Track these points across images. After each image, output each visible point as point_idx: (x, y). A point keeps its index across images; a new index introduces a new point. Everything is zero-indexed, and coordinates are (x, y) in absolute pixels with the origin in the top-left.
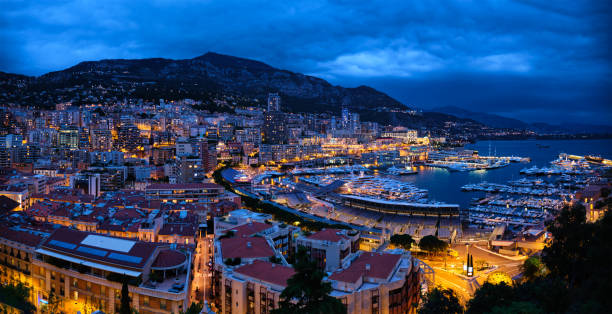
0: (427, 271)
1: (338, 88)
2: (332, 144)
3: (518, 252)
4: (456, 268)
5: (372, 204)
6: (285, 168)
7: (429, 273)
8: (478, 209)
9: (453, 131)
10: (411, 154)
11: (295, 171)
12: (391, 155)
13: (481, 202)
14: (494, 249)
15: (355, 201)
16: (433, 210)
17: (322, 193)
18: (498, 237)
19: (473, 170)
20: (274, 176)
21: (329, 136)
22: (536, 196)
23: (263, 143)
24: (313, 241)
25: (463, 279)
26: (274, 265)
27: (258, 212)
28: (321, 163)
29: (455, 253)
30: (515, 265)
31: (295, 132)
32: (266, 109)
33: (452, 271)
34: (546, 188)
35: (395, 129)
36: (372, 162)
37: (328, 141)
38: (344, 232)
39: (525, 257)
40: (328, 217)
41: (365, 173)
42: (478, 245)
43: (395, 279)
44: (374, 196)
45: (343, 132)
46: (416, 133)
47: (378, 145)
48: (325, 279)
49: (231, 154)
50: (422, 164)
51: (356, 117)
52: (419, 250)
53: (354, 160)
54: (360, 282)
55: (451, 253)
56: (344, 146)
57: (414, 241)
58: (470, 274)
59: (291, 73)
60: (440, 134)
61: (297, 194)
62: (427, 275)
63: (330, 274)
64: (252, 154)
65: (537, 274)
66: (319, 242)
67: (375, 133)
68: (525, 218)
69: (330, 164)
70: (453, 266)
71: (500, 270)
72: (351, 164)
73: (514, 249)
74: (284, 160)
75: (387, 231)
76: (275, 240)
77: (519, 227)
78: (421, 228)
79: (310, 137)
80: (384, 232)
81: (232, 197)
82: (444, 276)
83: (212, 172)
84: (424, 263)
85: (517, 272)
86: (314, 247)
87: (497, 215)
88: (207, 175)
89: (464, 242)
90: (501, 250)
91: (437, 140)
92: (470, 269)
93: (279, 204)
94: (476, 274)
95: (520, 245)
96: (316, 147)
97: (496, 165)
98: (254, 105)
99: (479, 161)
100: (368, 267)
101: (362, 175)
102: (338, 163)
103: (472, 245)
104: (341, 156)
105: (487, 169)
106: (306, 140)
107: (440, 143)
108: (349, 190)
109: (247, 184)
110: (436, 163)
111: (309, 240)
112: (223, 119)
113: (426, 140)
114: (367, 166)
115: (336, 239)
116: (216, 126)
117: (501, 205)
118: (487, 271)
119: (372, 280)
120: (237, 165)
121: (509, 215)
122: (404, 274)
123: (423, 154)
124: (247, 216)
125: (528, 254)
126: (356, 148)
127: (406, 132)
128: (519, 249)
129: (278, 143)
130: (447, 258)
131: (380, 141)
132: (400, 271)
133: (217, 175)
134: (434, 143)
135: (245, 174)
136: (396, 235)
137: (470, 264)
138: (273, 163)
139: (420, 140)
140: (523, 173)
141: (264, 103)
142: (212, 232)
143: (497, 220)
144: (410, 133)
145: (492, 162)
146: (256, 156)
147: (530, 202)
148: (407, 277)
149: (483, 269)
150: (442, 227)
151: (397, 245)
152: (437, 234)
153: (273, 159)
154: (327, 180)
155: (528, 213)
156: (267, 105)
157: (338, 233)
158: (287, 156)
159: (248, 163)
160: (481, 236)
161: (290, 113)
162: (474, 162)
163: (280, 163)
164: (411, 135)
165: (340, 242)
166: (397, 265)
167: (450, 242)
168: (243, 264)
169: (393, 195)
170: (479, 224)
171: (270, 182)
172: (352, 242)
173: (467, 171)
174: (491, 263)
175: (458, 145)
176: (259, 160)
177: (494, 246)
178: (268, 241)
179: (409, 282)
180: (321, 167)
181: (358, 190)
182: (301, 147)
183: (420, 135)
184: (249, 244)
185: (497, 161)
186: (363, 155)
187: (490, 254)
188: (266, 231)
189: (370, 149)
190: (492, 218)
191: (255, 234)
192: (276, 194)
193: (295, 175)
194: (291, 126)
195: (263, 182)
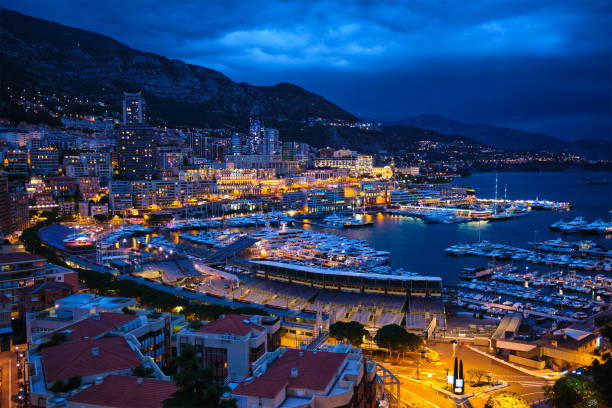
0: (388, 380)
1: (243, 85)
2: (235, 179)
3: (543, 364)
4: (434, 378)
5: (301, 274)
6: (155, 219)
7: (392, 383)
8: (472, 286)
9: (432, 156)
10: (362, 194)
11: (173, 224)
12: (330, 195)
13: (479, 274)
14: (500, 353)
15: (273, 270)
16: (398, 284)
17: (218, 258)
18: (508, 335)
19: (466, 221)
20: (139, 234)
21: (230, 166)
22: (581, 271)
23: (115, 178)
24: (206, 336)
25: (446, 396)
26: (140, 380)
27: (110, 295)
28: (216, 209)
29: (433, 355)
30: (541, 384)
31: (172, 159)
32: (121, 120)
33: (429, 383)
34: (602, 257)
35: (336, 154)
36: (300, 207)
37: (229, 173)
38: (256, 319)
39: (558, 375)
40: (230, 296)
41: (289, 225)
42: (472, 344)
43: (337, 392)
44: (302, 261)
45: (252, 159)
46: (370, 159)
47: (310, 181)
48: (226, 395)
49: (56, 199)
50: (381, 210)
51: (272, 136)
52: (376, 347)
53: (271, 203)
54: (281, 395)
55: (426, 355)
56: (255, 182)
57: (367, 333)
58: (459, 390)
59: (163, 59)
60: (413, 162)
61: (178, 262)
62: (388, 387)
63: (233, 386)
64: (97, 198)
66: (216, 336)
67: (304, 159)
68: (558, 307)
69: (232, 212)
70: (430, 375)
71: (512, 389)
72: (265, 211)
73: (536, 358)
74: (154, 207)
75: (325, 316)
76: (141, 339)
77: (546, 322)
78: (379, 312)
79: (196, 167)
80: (319, 318)
81: (61, 275)
82: (418, 390)
83: (20, 234)
84: (383, 368)
85: (540, 398)
86: (207, 345)
87: (506, 297)
88: (10, 238)
89: (449, 337)
90: (511, 357)
91: (404, 171)
92: (459, 383)
93: (146, 279)
94: (469, 391)
95: (548, 352)
96: (209, 184)
97: (507, 213)
98: (98, 112)
99: (477, 206)
100: (294, 373)
101: (284, 229)
102: (244, 210)
103: (461, 345)
104: (250, 197)
105: (491, 220)
106: (191, 172)
107: (410, 177)
108: (264, 253)
109: (89, 250)
110: (403, 208)
111: (198, 335)
112: (38, 135)
113: (386, 172)
114: (292, 213)
115: (243, 330)
116: (24, 148)
117: (514, 283)
118: (488, 388)
119: (300, 392)
120: (68, 217)
121: (528, 300)
122: (351, 384)
123: (383, 194)
124: (91, 305)
125: (563, 370)
126: (273, 184)
127: (354, 158)
128: (545, 358)
129: (142, 178)
130: (421, 361)
131: (314, 173)
132: (346, 379)
133: (30, 237)
134: (399, 176)
135: (84, 232)
136: (339, 324)
137: (458, 373)
138: (135, 211)
139: (378, 171)
140: (557, 229)
141: (115, 109)
142: (22, 340)
143: (505, 306)
144: (360, 159)
145: (500, 209)
146: (104, 201)
147: (570, 281)
148: (356, 389)
149: (480, 384)
150: (413, 312)
151: (340, 338)
152: (404, 323)
153: (135, 206)
154: (227, 237)
155: (565, 300)
156: (121, 113)
157: (247, 321)
158: (159, 200)
159: (89, 214)
160: (478, 332)
161: (162, 127)
162: (467, 208)
163: (147, 211)
164: (363, 164)
165: (249, 335)
166: (340, 370)
167: (427, 337)
168: (85, 387)
169: (333, 260)
170: (476, 311)
171: (130, 244)
172: (268, 335)
173: (456, 222)
174: (494, 376)
175: (441, 180)
176: (109, 207)
177: (501, 350)
178: (130, 342)
179: (360, 397)
180: (217, 216)
181: (278, 253)
182: (184, 185)
183: (378, 163)
184: (95, 352)
185: (508, 207)
186: (285, 196)
187: (493, 361)
188: (126, 326)
189: (296, 186)
190: (497, 302)
191: (105, 333)
192: (141, 264)
193: (174, 230)
194: (165, 149)
195: (117, 245)
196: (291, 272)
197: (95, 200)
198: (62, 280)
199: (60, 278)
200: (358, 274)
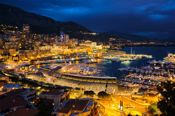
0: (101, 107)
1: (58, 22)
2: (56, 49)
3: (145, 101)
4: (114, 106)
5: (76, 77)
6: (32, 61)
7: (102, 108)
8: (125, 80)
9: (113, 42)
10: (93, 53)
11: (38, 62)
12: (84, 54)
13: (127, 76)
14: (133, 99)
15: (67, 76)
16: (104, 79)
17: (51, 73)
18: (136, 93)
19: (123, 61)
20: (27, 66)
21: (54, 45)
22: (155, 75)
23: (20, 49)
24: (47, 95)
25: (118, 112)
28: (50, 58)
29: (114, 100)
30: (145, 107)
31: (38, 43)
33: (113, 108)
34: (161, 71)
35: (86, 42)
36: (75, 57)
37: (54, 48)
38: (63, 91)
39: (149, 104)
40: (55, 84)
41: (72, 63)
42: (125, 96)
44: (76, 73)
45: (61, 43)
46: (95, 43)
47: (78, 49)
48: (53, 113)
50: (99, 58)
51: (67, 37)
52: (98, 98)
53: (67, 57)
54: (70, 113)
55: (112, 100)
56: (62, 50)
57: (95, 94)
58: (121, 110)
59: (35, 14)
60: (107, 44)
61: (39, 74)
62: (101, 109)
63: (55, 110)
64: (15, 55)
65: (155, 113)
67: (76, 43)
68: (149, 85)
69: (55, 59)
70: (113, 106)
71: (136, 109)
72: (65, 58)
73: (143, 100)
74: (32, 58)
75: (83, 89)
76: (28, 97)
77: (146, 89)
78: (98, 88)
79: (45, 46)
80: (81, 89)
82: (110, 110)
85: (144, 111)
86: (48, 98)
87: (134, 83)
89: (119, 94)
90: (136, 100)
91: (106, 47)
92: (122, 107)
93: (30, 79)
94: (124, 110)
95: (146, 98)
96: (49, 51)
97: (135, 59)
98: (16, 30)
99: (126, 57)
100: (74, 106)
101: (70, 63)
102: (59, 58)
103: (122, 96)
104: (60, 55)
105: (130, 61)
106: (43, 47)
107: (107, 48)
108: (65, 71)
109: (12, 70)
110: (105, 57)
113: (100, 47)
114: (73, 59)
115: (58, 94)
117: (137, 78)
118: (129, 109)
121: (141, 83)
123: (99, 53)
124: (13, 87)
125: (151, 103)
126: (67, 51)
127: (91, 43)
128: (146, 100)
129: (28, 49)
130: (111, 102)
131: (79, 47)
132: (89, 107)
134: (104, 48)
135: (11, 65)
136: (87, 91)
137: (121, 104)
138: (26, 59)
139: (98, 47)
140: (148, 63)
143: (135, 85)
144: (93, 43)
145: (132, 58)
146: (17, 56)
147: (152, 77)
149: (128, 108)
150: (108, 87)
151: (87, 95)
152: (106, 91)
153: (26, 57)
154: (53, 66)
155: (151, 83)
156: (22, 30)
157: (59, 91)
158: (33, 55)
159: (12, 60)
160: (127, 93)
161: (35, 34)
162: (123, 57)
163: (30, 59)
164: (94, 44)
165: (60, 95)
166: (87, 105)
167: (112, 94)
168: (11, 111)
169: (85, 73)
170: (126, 87)
171: (24, 69)
172: (66, 95)
173: (120, 61)
174: (131, 105)
175: (116, 49)
176: (19, 58)
177: (133, 98)
178: (24, 98)
179: (93, 113)
180: (50, 60)
181: (69, 71)
182: (41, 51)
183: (98, 45)
184: (14, 101)
185: (135, 57)
186: (71, 54)
187: (131, 101)
188: (23, 93)
189: (74, 51)
190: (132, 84)
191: (17, 95)
192: (28, 74)
193: (38, 64)
194: (35, 40)
195: (21, 69)
196: (73, 76)
197: (14, 56)
198: (4, 80)
199: (3, 79)
200: (92, 77)
